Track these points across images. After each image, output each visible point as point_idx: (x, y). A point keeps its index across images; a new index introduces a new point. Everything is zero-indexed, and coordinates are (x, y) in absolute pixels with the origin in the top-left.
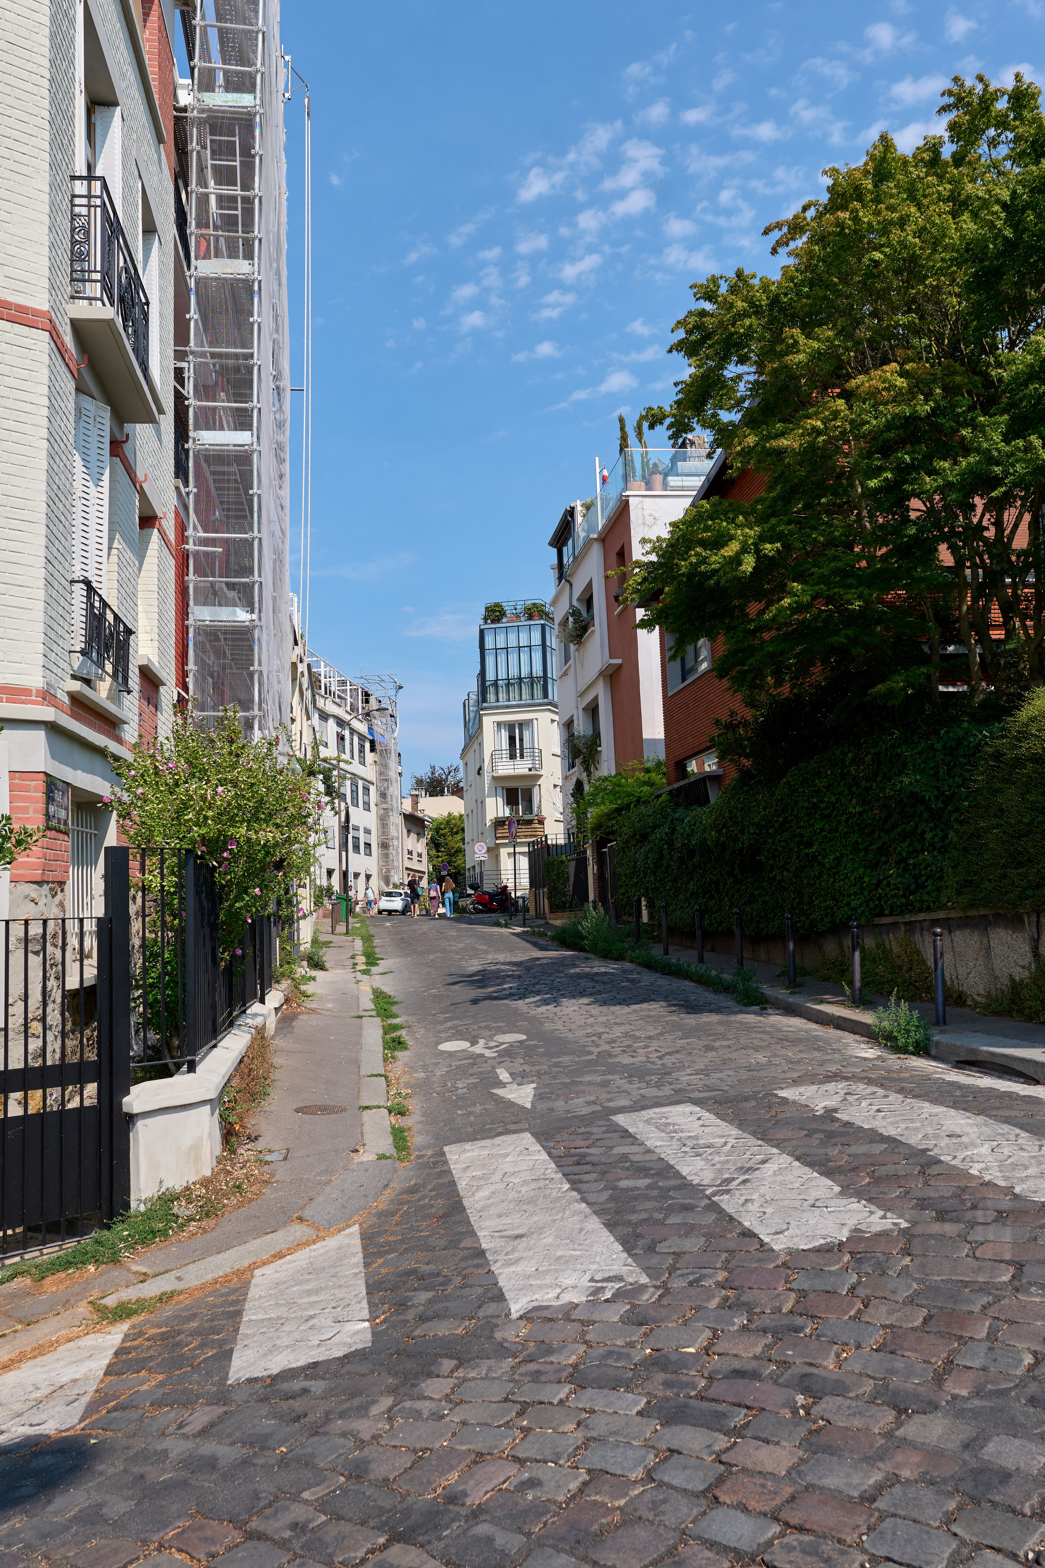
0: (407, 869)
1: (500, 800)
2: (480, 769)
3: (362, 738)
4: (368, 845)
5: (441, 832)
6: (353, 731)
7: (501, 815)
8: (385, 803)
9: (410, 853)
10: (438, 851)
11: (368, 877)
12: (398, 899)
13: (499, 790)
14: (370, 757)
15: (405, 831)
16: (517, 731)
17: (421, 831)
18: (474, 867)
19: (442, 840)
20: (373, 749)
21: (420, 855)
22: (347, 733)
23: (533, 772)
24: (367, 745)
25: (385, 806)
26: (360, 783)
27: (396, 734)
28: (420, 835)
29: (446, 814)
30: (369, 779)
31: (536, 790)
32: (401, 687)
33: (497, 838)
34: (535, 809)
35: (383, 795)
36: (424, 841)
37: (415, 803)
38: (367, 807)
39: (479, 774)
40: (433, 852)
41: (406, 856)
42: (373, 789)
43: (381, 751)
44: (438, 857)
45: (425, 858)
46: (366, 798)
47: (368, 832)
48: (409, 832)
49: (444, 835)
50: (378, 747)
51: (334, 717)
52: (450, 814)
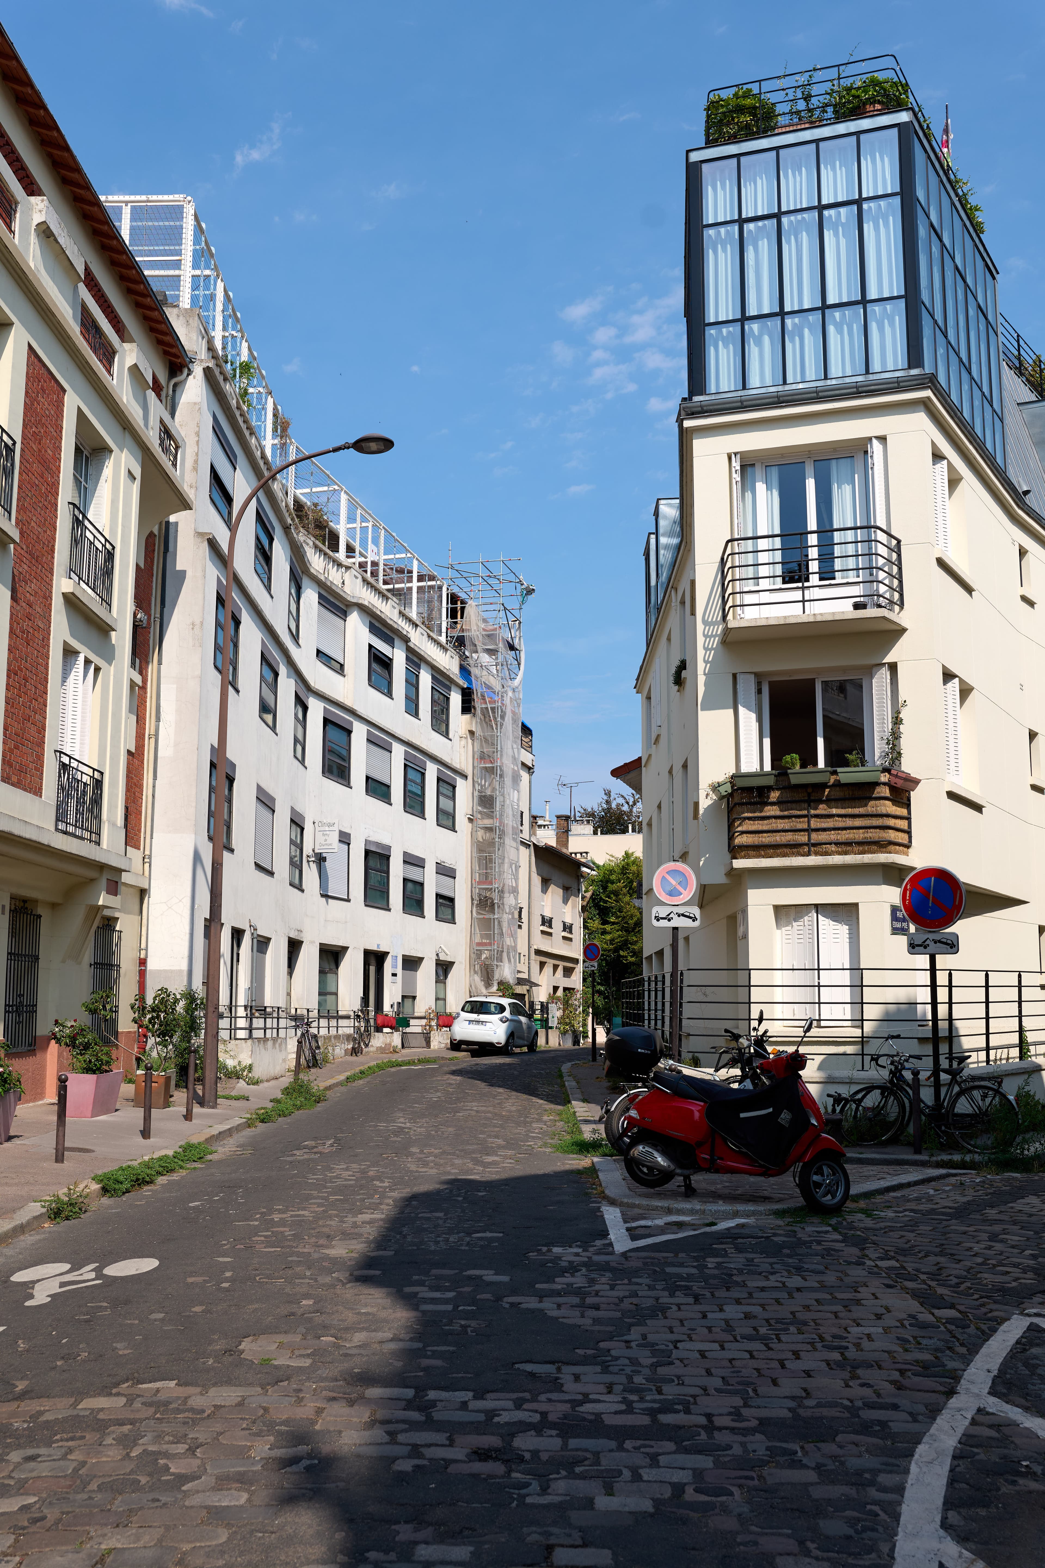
0: (538, 952)
1: (749, 719)
2: (683, 666)
3: (441, 679)
4: (446, 903)
5: (611, 887)
6: (415, 659)
7: (750, 765)
8: (490, 816)
9: (547, 922)
10: (605, 922)
11: (444, 968)
12: (495, 1018)
13: (747, 685)
14: (458, 721)
15: (537, 880)
16: (811, 485)
17: (571, 882)
18: (660, 953)
19: (611, 902)
20: (467, 707)
21: (568, 928)
22: (399, 658)
23: (871, 612)
24: (456, 699)
25: (487, 822)
26: (432, 771)
27: (516, 682)
28: (569, 891)
29: (620, 855)
30: (456, 765)
31: (880, 681)
32: (530, 591)
33: (735, 851)
34: (877, 749)
35: (486, 802)
36: (577, 903)
37: (564, 833)
38: (446, 819)
39: (679, 680)
40: (596, 924)
41: (538, 927)
42: (463, 789)
43: (485, 711)
44: (604, 932)
45: (578, 934)
46: (446, 803)
47: (446, 871)
48: (546, 883)
49: (616, 893)
50: (478, 704)
51: (365, 610)
52: (627, 855)
